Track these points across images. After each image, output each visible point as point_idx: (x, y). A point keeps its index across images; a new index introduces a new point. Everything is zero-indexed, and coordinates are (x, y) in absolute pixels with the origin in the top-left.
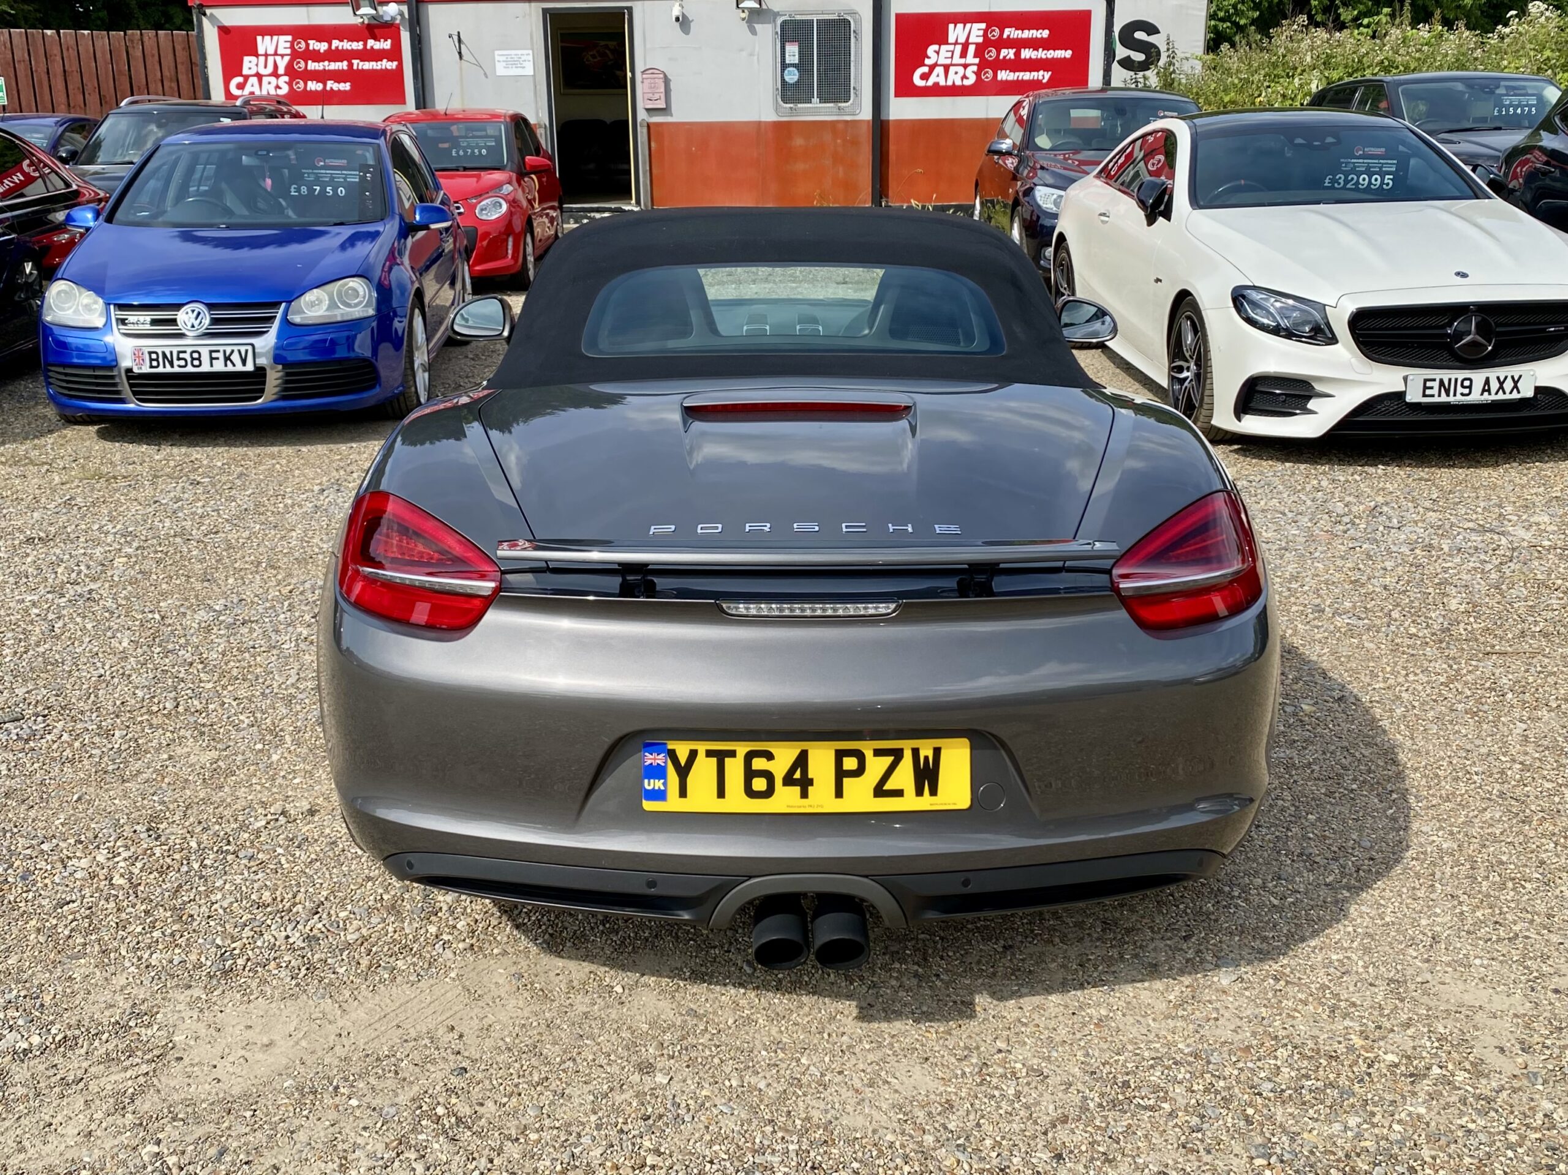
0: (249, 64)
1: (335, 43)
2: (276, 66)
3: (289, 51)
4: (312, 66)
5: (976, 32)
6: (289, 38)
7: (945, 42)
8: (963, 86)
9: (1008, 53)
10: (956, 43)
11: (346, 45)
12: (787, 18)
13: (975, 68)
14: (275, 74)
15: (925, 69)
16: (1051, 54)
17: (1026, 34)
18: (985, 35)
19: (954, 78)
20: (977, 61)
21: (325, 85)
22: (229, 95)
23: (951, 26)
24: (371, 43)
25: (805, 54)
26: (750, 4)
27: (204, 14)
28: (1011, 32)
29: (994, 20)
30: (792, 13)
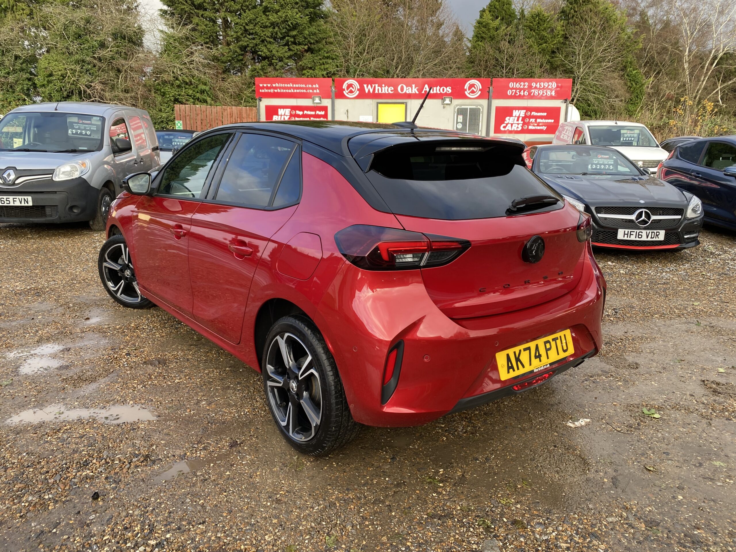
0: (275, 118)
1: (305, 112)
3: (289, 114)
4: (296, 119)
5: (522, 113)
6: (290, 110)
7: (512, 116)
8: (517, 131)
9: (533, 120)
10: (516, 116)
11: (309, 113)
12: (458, 107)
13: (521, 125)
15: (505, 125)
16: (547, 121)
17: (539, 114)
18: (525, 114)
19: (514, 128)
20: (522, 122)
23: (514, 111)
24: (318, 112)
25: (464, 119)
26: (447, 101)
27: (261, 101)
28: (534, 113)
29: (528, 109)
30: (461, 105)
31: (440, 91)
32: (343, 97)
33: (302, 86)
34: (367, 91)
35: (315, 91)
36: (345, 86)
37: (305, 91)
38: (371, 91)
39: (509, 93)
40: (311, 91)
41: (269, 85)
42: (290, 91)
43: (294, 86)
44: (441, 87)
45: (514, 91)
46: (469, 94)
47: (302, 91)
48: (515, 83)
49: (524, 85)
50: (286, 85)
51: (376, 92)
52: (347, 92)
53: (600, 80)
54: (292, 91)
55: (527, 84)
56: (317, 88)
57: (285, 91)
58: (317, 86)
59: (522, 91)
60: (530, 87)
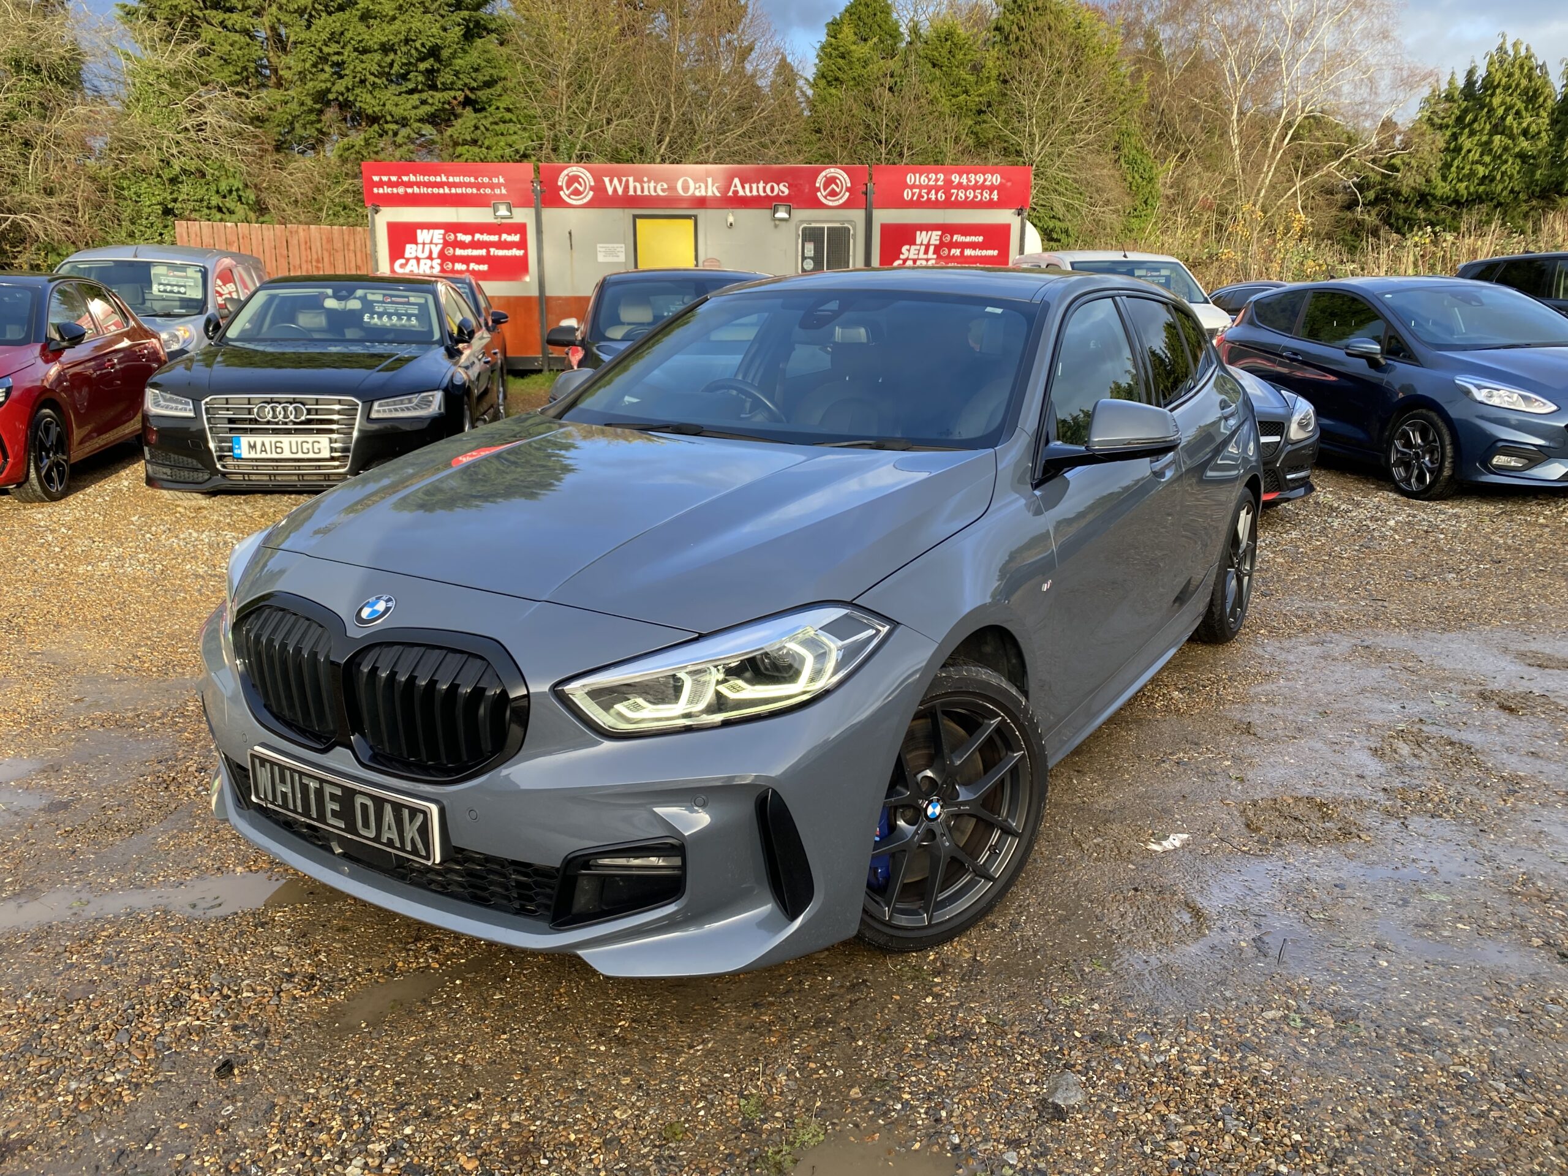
0: (410, 250)
1: (478, 236)
2: (431, 252)
3: (441, 241)
4: (459, 252)
5: (935, 237)
6: (442, 231)
7: (915, 244)
9: (956, 252)
10: (921, 244)
11: (486, 238)
12: (805, 225)
13: (933, 261)
14: (430, 257)
15: (900, 262)
16: (985, 253)
17: (968, 239)
18: (941, 239)
20: (936, 256)
21: (468, 266)
22: (393, 270)
23: (918, 233)
24: (504, 237)
25: (818, 250)
26: (782, 214)
27: (377, 212)
28: (958, 238)
29: (947, 229)
30: (810, 222)
31: (765, 191)
32: (559, 203)
33: (467, 180)
34: (610, 191)
35: (497, 191)
36: (562, 181)
37: (475, 191)
38: (620, 191)
39: (907, 195)
40: (488, 191)
41: (394, 179)
42: (441, 191)
43: (451, 179)
44: (766, 183)
45: (917, 191)
46: (825, 197)
47: (469, 191)
48: (918, 175)
49: (937, 180)
50: (432, 179)
51: (631, 192)
52: (567, 192)
53: (1074, 170)
54: (447, 190)
55: (941, 176)
56: (502, 184)
57: (430, 190)
58: (502, 180)
59: (933, 192)
60: (948, 183)
